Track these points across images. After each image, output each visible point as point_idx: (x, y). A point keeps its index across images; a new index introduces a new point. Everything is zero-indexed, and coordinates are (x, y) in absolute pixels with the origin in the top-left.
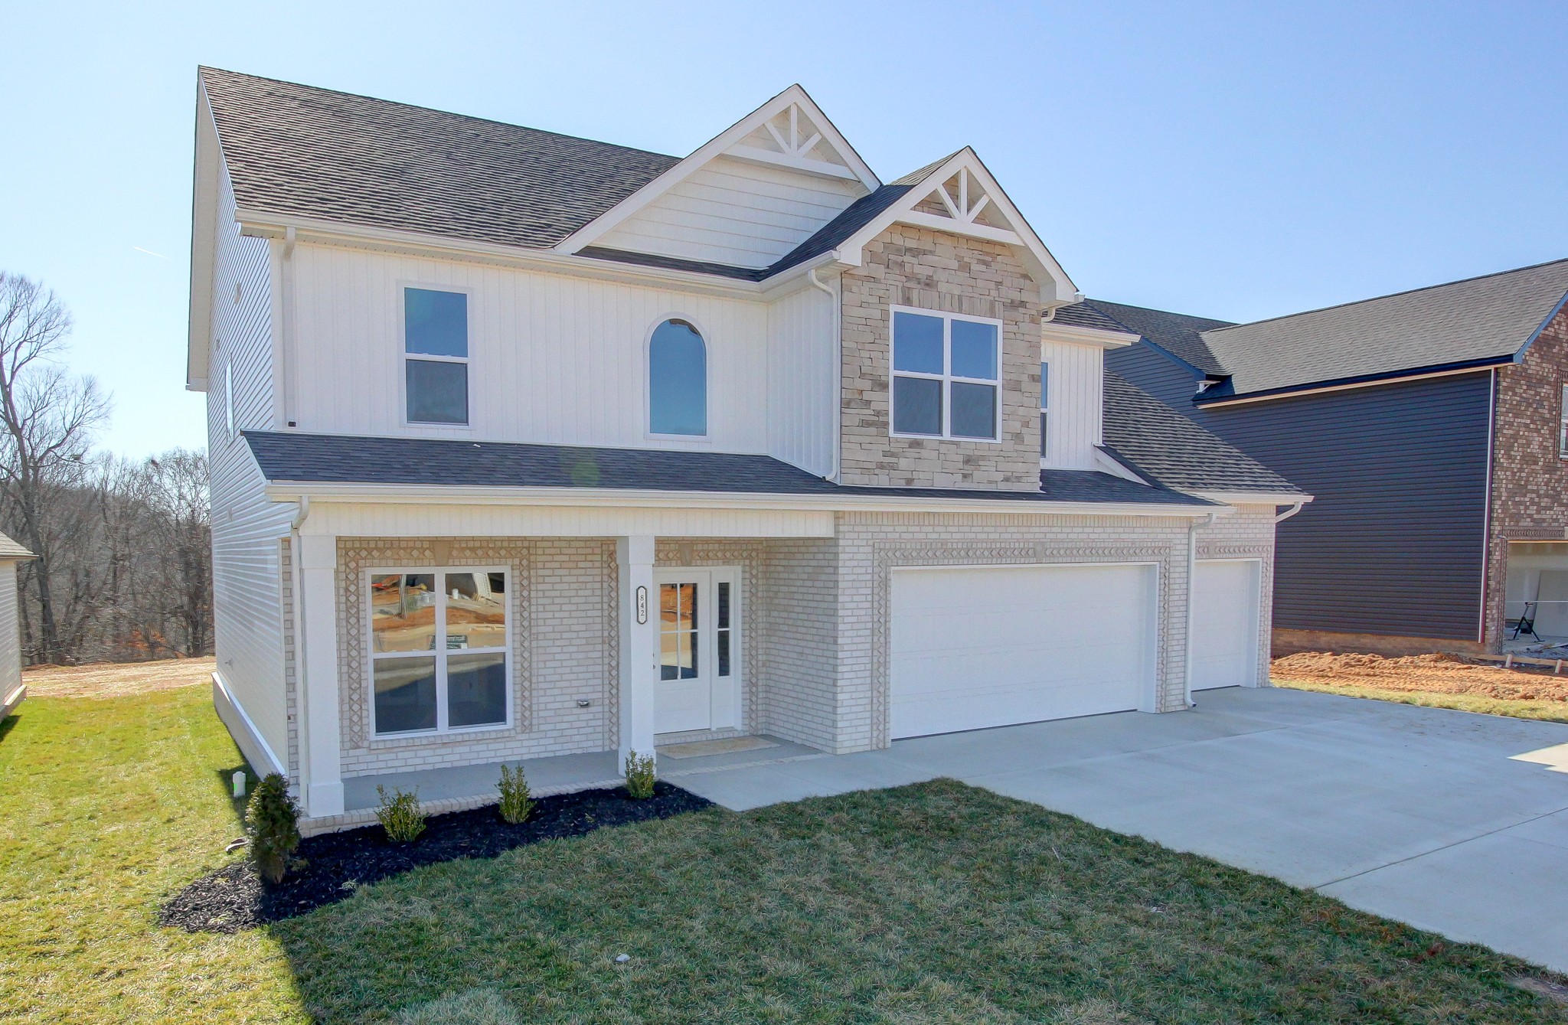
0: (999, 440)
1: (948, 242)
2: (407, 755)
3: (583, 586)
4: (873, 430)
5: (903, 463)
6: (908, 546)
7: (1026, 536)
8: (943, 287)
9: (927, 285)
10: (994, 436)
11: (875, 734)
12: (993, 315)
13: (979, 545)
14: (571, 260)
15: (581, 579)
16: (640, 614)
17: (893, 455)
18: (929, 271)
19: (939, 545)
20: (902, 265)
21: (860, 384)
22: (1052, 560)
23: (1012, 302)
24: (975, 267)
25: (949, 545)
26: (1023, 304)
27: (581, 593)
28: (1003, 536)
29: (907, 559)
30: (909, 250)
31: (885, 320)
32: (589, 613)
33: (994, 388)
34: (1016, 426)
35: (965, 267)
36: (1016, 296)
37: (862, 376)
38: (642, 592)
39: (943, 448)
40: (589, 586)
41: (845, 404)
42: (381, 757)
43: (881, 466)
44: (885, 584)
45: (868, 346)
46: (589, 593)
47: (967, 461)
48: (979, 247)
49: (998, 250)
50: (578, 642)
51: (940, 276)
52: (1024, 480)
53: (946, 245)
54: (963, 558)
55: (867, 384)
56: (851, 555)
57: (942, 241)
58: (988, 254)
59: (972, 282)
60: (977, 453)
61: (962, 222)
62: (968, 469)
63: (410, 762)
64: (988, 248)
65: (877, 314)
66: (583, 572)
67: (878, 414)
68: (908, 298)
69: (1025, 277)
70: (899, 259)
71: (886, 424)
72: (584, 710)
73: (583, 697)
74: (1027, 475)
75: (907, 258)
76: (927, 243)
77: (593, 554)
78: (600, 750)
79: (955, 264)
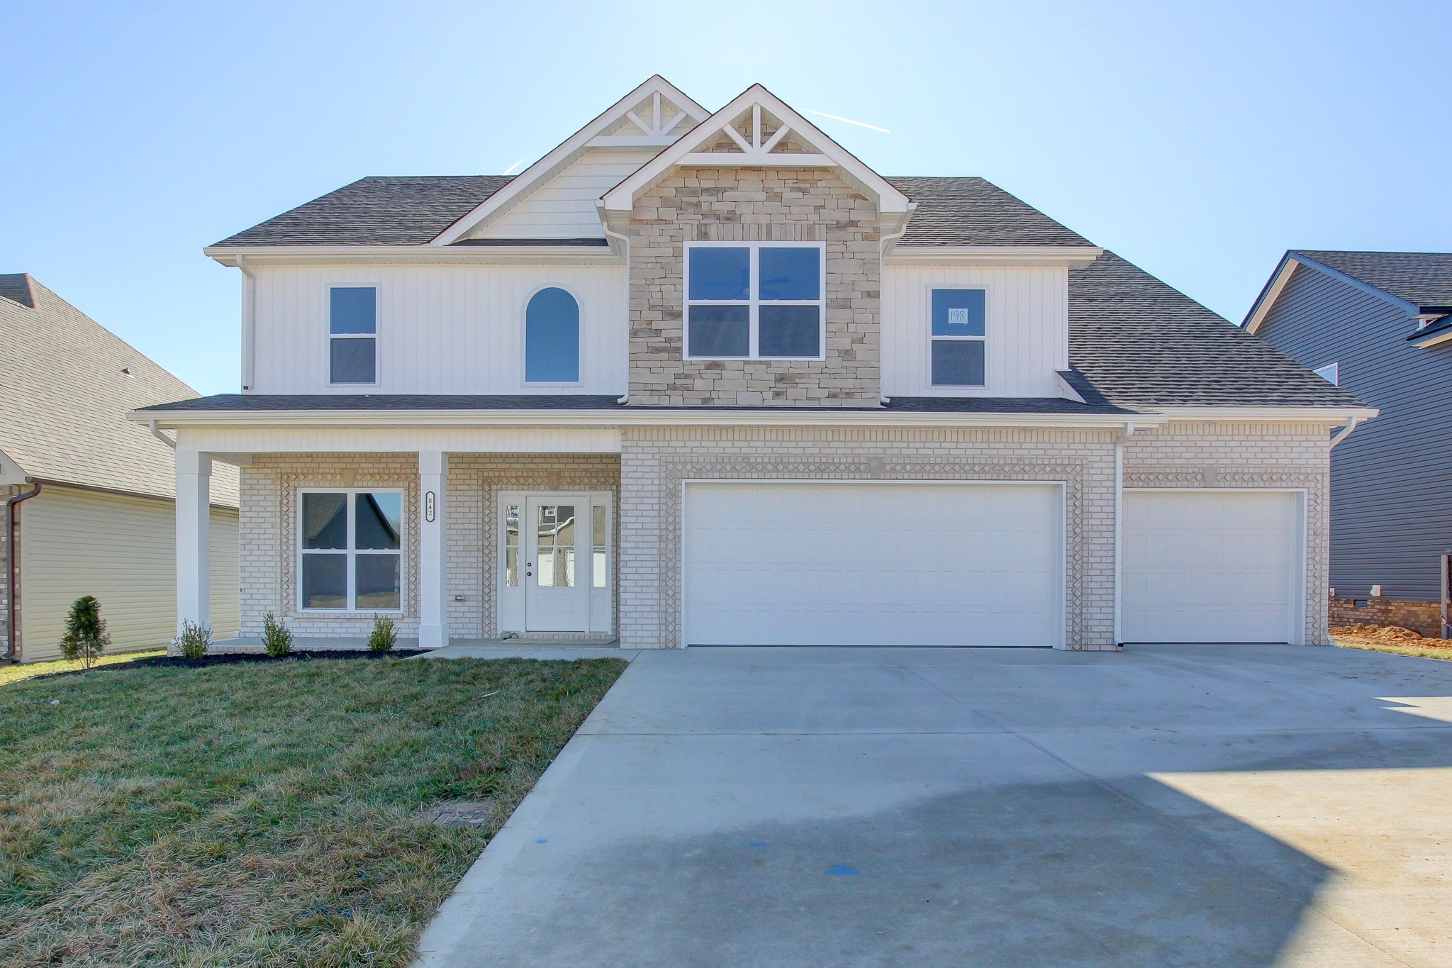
0: (822, 356)
1: (753, 176)
2: (321, 625)
3: (461, 504)
4: (664, 355)
5: (699, 384)
6: (701, 460)
7: (856, 451)
8: (747, 219)
9: (728, 219)
10: (817, 354)
11: (663, 634)
12: (811, 237)
13: (792, 460)
14: (445, 250)
15: (459, 499)
16: (428, 513)
17: (687, 377)
18: (731, 207)
19: (740, 459)
20: (698, 205)
21: (647, 315)
22: (893, 476)
23: (838, 222)
24: (788, 195)
25: (753, 460)
26: (852, 223)
27: (459, 510)
28: (823, 451)
29: (699, 473)
30: (707, 190)
31: (678, 254)
32: (467, 526)
33: (817, 308)
34: (845, 343)
35: (774, 196)
36: (843, 217)
37: (651, 308)
38: (430, 496)
39: (748, 368)
40: (466, 504)
41: (634, 334)
42: (302, 625)
43: (673, 387)
44: (674, 495)
45: (657, 281)
46: (467, 510)
47: (781, 379)
48: (793, 175)
49: (817, 175)
50: (457, 549)
51: (744, 209)
52: (857, 395)
53: (751, 181)
54: (770, 472)
55: (658, 315)
56: (634, 468)
57: (745, 177)
58: (804, 181)
59: (786, 210)
60: (792, 371)
61: (757, 154)
62: (781, 387)
63: (322, 630)
64: (802, 176)
65: (669, 251)
66: (461, 493)
67: (669, 340)
68: (706, 234)
69: (857, 197)
70: (694, 200)
71: (679, 350)
72: (460, 604)
73: (461, 593)
74: (862, 390)
75: (704, 198)
76: (726, 181)
77: (470, 479)
78: (474, 637)
79: (762, 196)
